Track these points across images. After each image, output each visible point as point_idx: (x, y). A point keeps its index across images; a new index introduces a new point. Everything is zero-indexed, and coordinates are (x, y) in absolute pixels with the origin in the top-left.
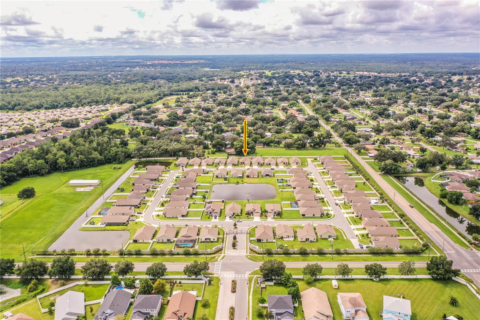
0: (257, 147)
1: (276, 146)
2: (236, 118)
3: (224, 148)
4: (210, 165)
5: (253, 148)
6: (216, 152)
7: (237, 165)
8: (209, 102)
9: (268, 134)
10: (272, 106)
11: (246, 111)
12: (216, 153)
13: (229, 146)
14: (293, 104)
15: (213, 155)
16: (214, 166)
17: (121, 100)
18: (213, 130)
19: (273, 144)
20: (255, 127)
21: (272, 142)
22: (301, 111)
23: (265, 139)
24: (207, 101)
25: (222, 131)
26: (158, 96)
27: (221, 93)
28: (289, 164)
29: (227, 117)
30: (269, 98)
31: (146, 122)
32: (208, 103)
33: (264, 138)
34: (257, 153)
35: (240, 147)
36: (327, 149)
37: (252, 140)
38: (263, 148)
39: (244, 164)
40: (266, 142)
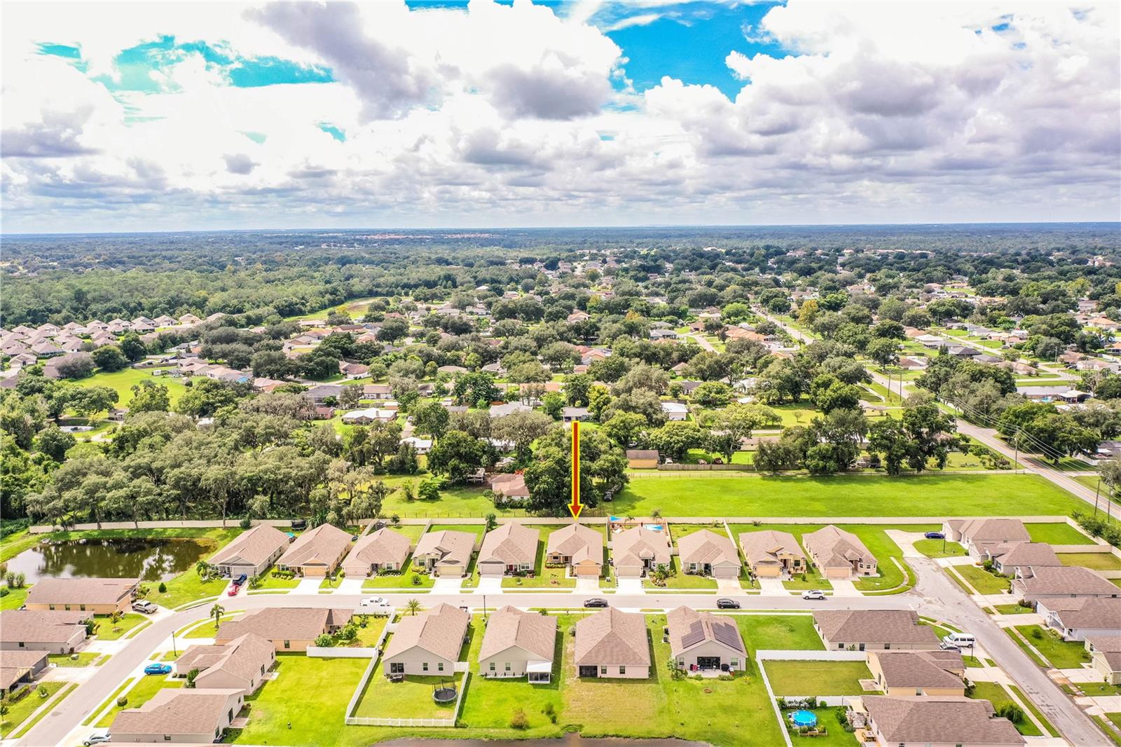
0: (632, 463)
1: (716, 462)
2: (551, 352)
3: (481, 472)
4: (389, 571)
5: (615, 472)
6: (444, 487)
7: (533, 573)
8: (475, 310)
9: (673, 409)
10: (670, 318)
11: (587, 333)
12: (444, 495)
13: (507, 461)
14: (737, 314)
15: (427, 506)
16: (409, 575)
17: (210, 304)
18: (459, 390)
19: (701, 452)
20: (620, 384)
21: (696, 443)
22: (773, 332)
23: (666, 428)
24: (469, 309)
25: (493, 397)
26: (328, 296)
27: (515, 289)
28: (811, 568)
29: (516, 348)
30: (657, 300)
31: (231, 365)
32: (472, 313)
33: (660, 423)
34: (634, 499)
35: (550, 471)
36: (954, 477)
37: (610, 435)
38: (656, 468)
39: (568, 570)
40: (671, 443)
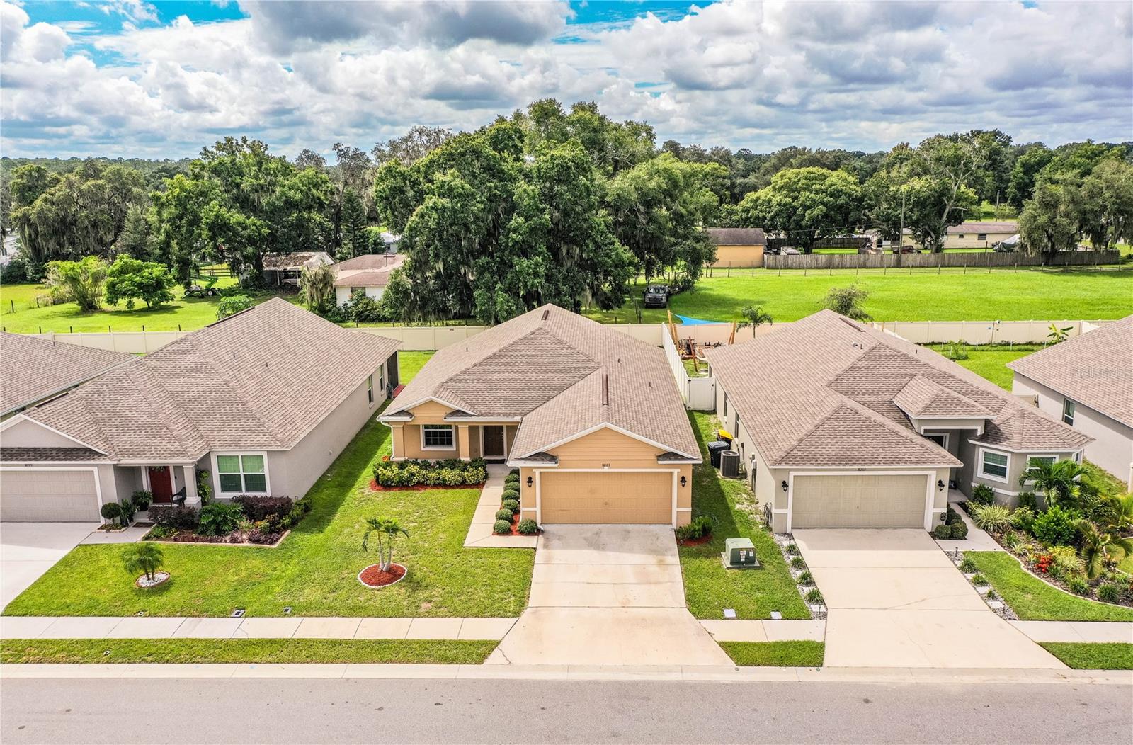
38: (762, 266)
39: (491, 497)
40: (795, 209)
